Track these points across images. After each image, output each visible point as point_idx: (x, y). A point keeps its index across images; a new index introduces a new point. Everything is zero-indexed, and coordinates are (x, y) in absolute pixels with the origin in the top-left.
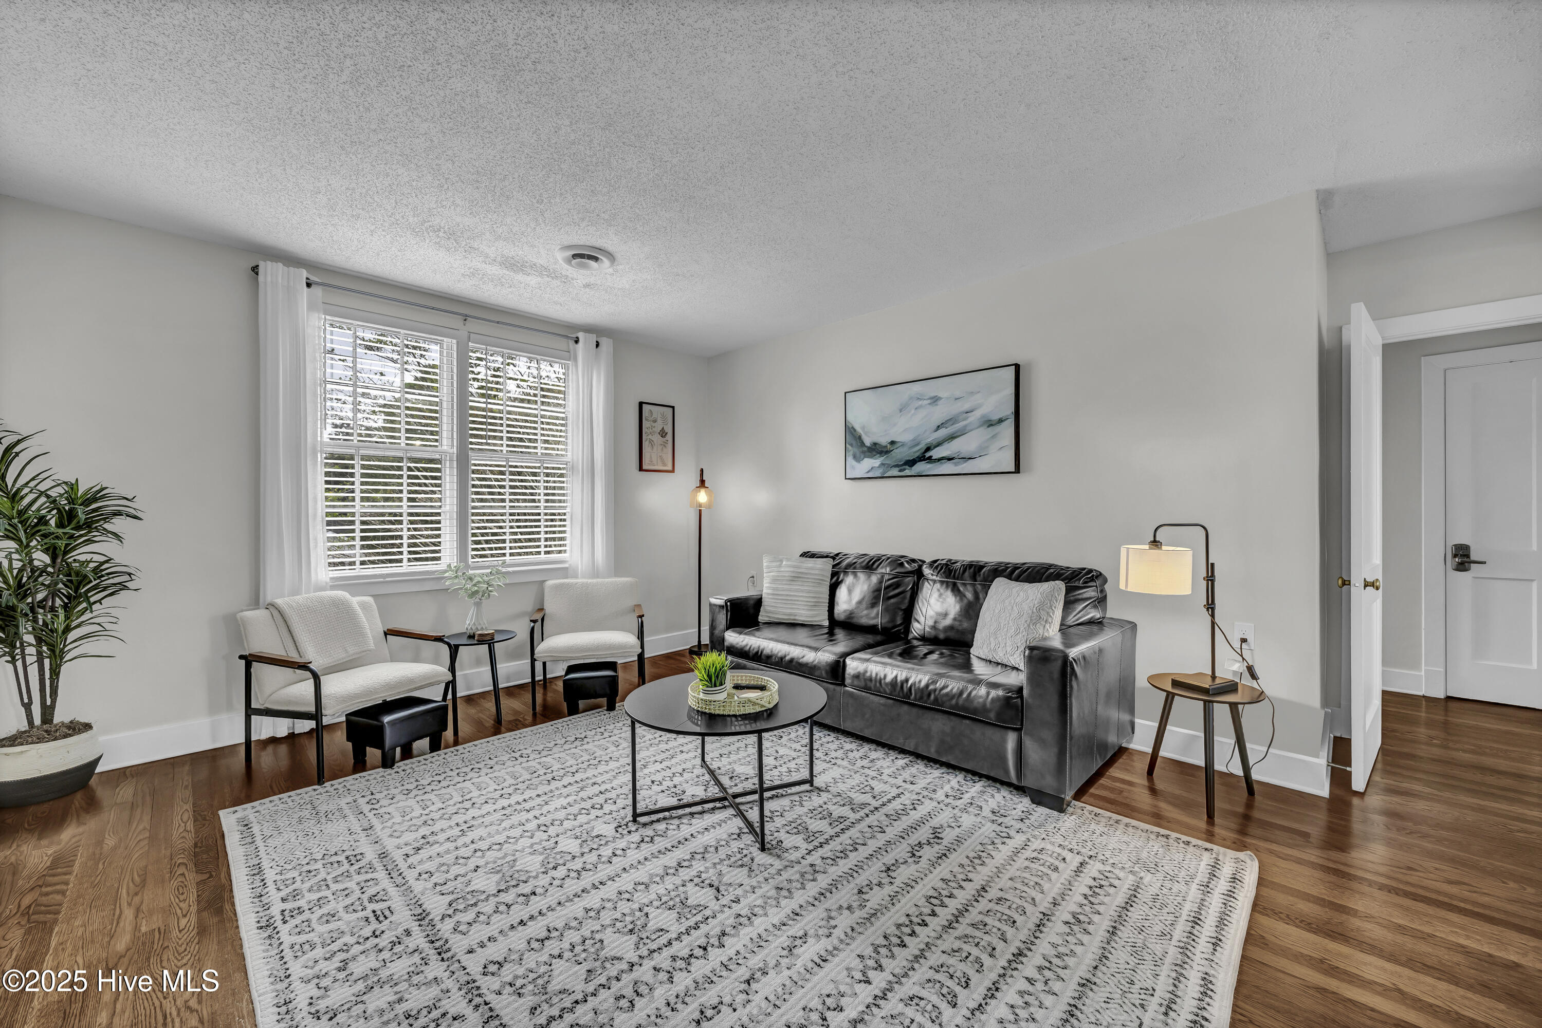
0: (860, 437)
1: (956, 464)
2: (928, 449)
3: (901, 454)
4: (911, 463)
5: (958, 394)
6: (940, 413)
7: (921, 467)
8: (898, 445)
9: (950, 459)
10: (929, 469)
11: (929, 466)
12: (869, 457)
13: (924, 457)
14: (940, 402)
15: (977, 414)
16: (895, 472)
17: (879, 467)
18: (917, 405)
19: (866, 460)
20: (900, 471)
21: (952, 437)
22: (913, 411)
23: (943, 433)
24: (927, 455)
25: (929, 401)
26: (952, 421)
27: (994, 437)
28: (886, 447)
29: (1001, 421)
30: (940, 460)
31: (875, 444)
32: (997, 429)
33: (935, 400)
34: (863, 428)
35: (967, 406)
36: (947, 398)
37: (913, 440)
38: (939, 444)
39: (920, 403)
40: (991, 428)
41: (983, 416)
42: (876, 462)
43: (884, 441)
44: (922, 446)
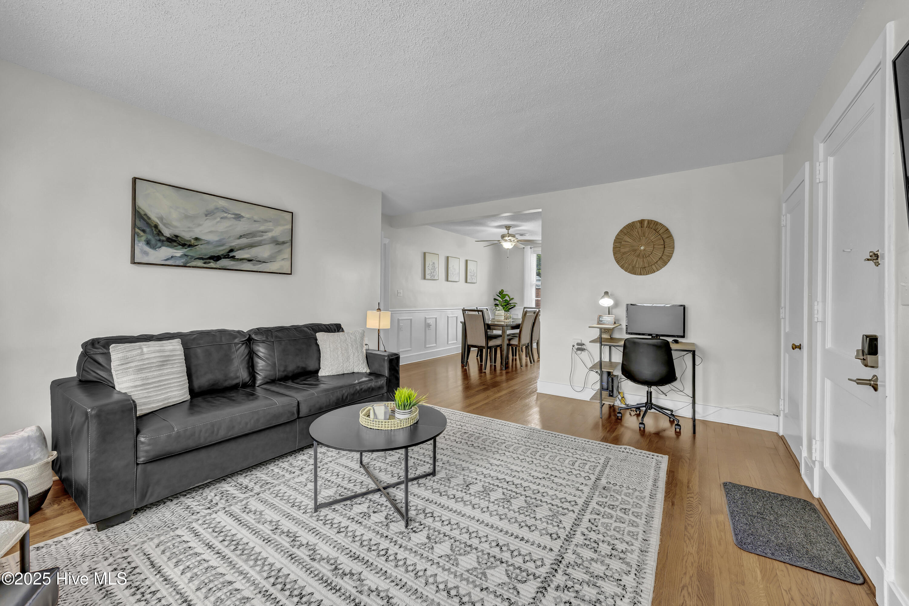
0: (156, 226)
1: (254, 265)
2: (232, 251)
3: (203, 250)
4: (217, 258)
5: (256, 218)
6: (242, 227)
7: (224, 262)
8: (203, 242)
9: (250, 261)
10: (233, 265)
11: (232, 263)
12: (168, 246)
13: (229, 255)
14: (242, 220)
15: (270, 235)
16: (200, 263)
17: (181, 257)
18: (222, 216)
19: (164, 248)
20: (205, 263)
21: (251, 246)
22: (218, 219)
23: (244, 241)
24: (231, 254)
25: (233, 216)
26: (252, 234)
27: (279, 251)
28: (190, 241)
29: (284, 243)
30: (242, 260)
31: (177, 236)
32: (281, 247)
33: (238, 217)
34: (161, 219)
35: (262, 228)
36: (248, 219)
37: (219, 241)
38: (241, 249)
39: (226, 215)
40: (278, 246)
41: (273, 237)
42: (178, 252)
43: (187, 235)
44: (226, 248)
